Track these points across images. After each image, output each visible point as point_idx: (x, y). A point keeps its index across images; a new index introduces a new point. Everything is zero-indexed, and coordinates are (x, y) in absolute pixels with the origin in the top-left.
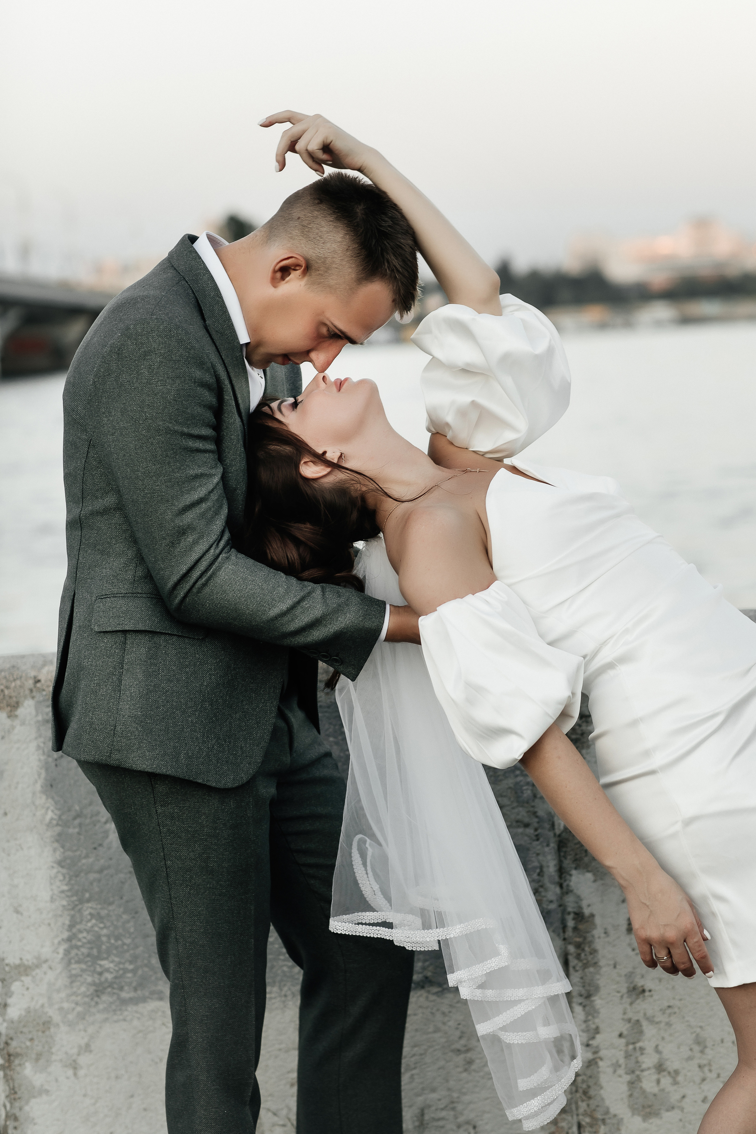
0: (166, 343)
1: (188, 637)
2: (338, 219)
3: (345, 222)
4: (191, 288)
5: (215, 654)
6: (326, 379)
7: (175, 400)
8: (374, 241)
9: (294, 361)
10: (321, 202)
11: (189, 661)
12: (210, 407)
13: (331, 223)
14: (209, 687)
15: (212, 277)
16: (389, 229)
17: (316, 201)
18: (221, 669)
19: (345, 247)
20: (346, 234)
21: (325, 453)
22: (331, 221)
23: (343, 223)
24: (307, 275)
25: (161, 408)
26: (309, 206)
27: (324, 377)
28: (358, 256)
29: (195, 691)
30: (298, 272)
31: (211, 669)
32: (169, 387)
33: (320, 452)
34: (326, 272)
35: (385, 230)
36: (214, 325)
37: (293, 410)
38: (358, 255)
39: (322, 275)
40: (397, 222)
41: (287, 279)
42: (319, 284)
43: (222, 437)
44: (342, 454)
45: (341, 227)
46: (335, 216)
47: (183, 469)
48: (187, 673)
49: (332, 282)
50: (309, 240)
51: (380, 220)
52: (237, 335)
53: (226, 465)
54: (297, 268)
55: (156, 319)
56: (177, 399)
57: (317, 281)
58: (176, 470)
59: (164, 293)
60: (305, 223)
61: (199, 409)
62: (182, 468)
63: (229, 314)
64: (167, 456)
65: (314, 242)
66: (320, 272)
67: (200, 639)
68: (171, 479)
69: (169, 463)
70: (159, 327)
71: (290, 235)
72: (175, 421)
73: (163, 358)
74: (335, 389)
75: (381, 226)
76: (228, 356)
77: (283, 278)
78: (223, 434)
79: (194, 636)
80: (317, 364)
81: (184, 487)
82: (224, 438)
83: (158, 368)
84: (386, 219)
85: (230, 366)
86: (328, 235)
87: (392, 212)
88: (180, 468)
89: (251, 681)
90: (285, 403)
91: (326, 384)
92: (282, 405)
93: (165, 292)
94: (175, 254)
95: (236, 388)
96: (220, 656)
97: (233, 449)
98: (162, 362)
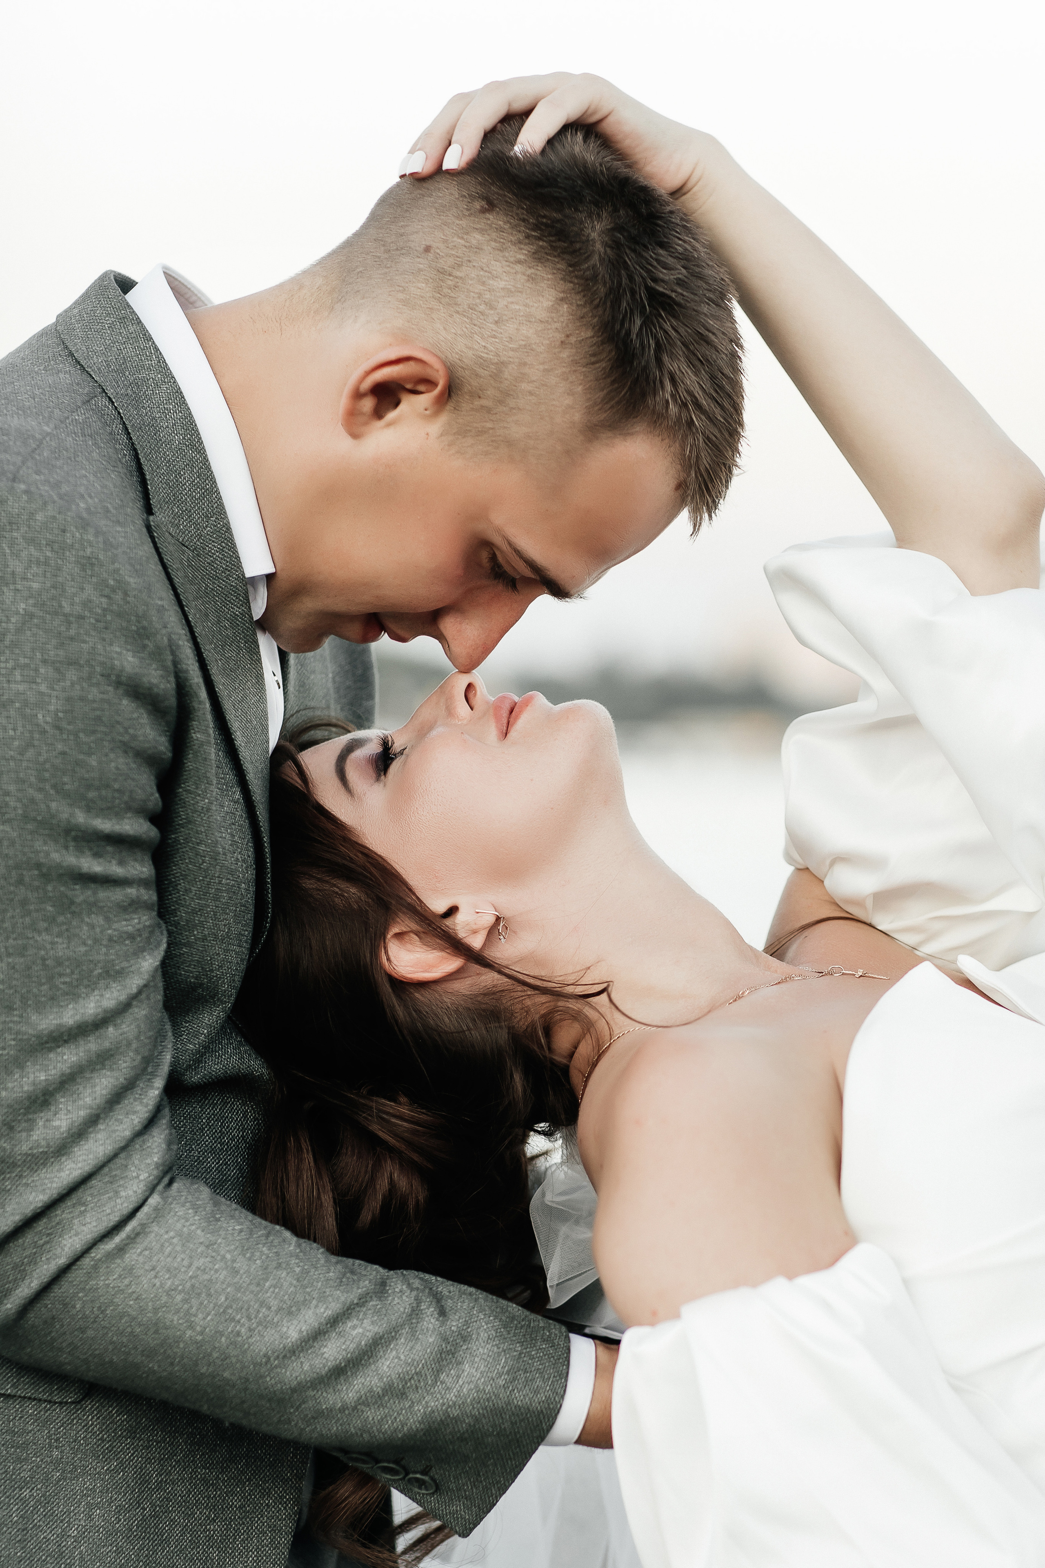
0: (46, 563)
1: (35, 1399)
2: (538, 257)
3: (559, 266)
4: (122, 418)
5: (107, 1448)
6: (475, 694)
7: (58, 728)
8: (638, 322)
9: (394, 632)
10: (490, 206)
11: (32, 1468)
12: (149, 759)
13: (519, 267)
14: (85, 1542)
15: (179, 392)
16: (680, 290)
17: (477, 205)
18: (121, 1488)
19: (559, 336)
20: (562, 299)
21: (452, 911)
22: (519, 262)
23: (554, 268)
24: (448, 407)
25: (16, 743)
26: (458, 218)
27: (470, 686)
28: (593, 363)
29: (44, 1555)
30: (424, 400)
31: (93, 1490)
32: (43, 688)
33: (438, 906)
34: (501, 402)
35: (667, 292)
36: (178, 526)
37: (378, 779)
38: (593, 359)
39: (489, 410)
40: (697, 270)
41: (392, 415)
42: (481, 432)
43: (173, 847)
44: (498, 919)
45: (548, 280)
46: (532, 248)
47: (64, 923)
48: (24, 1501)
49: (516, 431)
50: (458, 312)
51: (655, 263)
52: (238, 558)
53: (177, 924)
54: (421, 388)
55: (26, 492)
56: (64, 725)
57: (475, 425)
58: (43, 925)
59: (48, 426)
60: (446, 263)
61: (121, 760)
62: (61, 919)
63: (220, 498)
64: (20, 881)
65: (471, 319)
66: (484, 402)
67: (66, 1403)
68: (25, 947)
69: (24, 903)
70: (32, 515)
71: (401, 296)
72: (54, 786)
73: (35, 605)
74: (492, 732)
75: (655, 280)
76: (207, 615)
77: (378, 413)
78: (176, 841)
79: (50, 1395)
80: (456, 648)
81: (61, 975)
82: (178, 849)
83: (19, 631)
84: (670, 261)
85: (211, 644)
86: (510, 300)
87: (684, 241)
88: (54, 919)
89: (208, 1517)
90: (359, 754)
91: (472, 709)
92: (348, 761)
93: (52, 426)
94: (78, 321)
95: (228, 706)
96: (119, 1452)
97: (200, 881)
98: (32, 616)
